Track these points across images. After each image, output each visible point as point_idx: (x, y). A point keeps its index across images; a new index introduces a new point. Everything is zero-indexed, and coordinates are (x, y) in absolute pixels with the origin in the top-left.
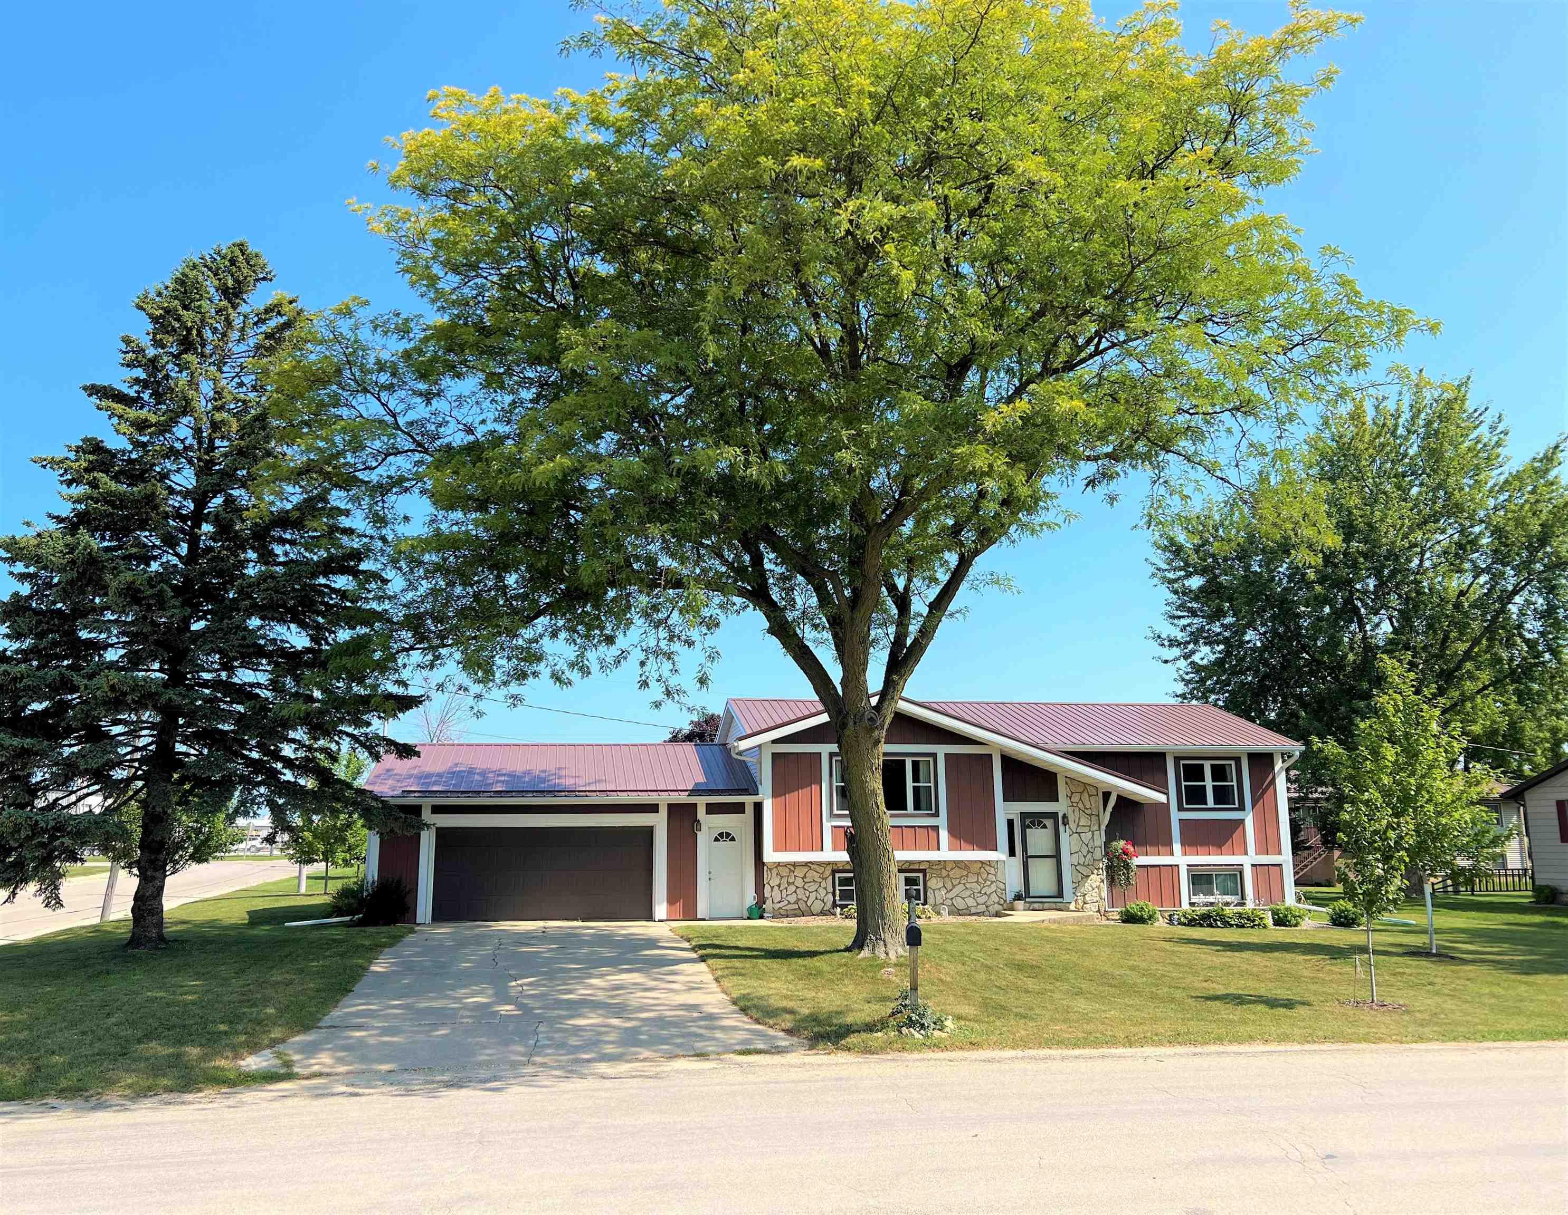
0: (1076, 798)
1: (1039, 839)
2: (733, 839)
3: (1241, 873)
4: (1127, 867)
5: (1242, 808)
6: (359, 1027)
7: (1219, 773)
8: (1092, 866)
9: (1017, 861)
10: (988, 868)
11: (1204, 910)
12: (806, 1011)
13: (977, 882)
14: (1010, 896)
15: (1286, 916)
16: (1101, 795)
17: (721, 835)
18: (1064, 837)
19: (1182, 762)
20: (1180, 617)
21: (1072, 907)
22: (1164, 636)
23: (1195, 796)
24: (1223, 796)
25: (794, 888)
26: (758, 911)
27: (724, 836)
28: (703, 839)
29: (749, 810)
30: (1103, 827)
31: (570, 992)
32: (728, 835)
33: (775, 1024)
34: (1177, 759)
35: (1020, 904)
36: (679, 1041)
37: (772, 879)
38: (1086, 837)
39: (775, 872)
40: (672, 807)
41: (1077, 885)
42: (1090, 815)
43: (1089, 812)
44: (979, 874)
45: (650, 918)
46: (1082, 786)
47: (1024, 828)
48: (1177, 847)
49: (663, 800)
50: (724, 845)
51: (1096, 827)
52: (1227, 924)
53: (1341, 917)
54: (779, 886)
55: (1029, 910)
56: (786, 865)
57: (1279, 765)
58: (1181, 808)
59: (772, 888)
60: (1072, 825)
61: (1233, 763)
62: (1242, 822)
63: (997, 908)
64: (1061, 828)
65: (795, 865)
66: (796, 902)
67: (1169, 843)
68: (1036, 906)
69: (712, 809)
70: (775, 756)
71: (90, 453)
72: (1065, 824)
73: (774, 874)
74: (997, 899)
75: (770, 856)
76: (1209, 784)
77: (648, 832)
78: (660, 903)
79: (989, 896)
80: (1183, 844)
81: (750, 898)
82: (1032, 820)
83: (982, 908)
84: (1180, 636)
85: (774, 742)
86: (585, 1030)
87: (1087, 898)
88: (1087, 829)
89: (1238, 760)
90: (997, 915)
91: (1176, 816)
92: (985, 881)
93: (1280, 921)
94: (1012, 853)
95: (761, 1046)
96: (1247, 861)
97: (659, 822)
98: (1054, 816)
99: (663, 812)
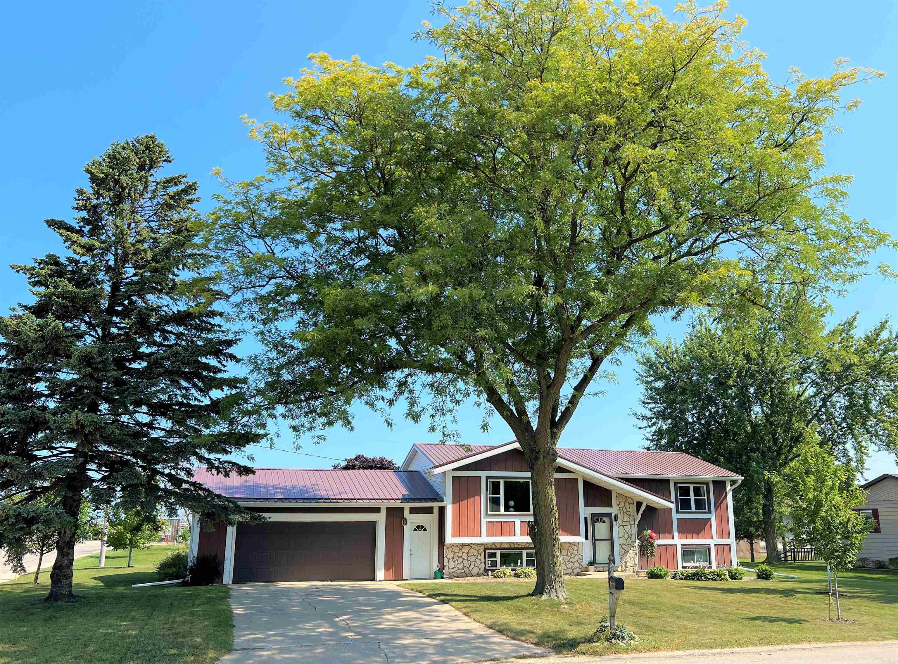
0: (622, 505)
1: (602, 529)
2: (425, 530)
3: (709, 549)
4: (652, 546)
5: (710, 512)
6: (263, 649)
7: (697, 492)
8: (631, 545)
9: (590, 542)
10: (573, 547)
11: (695, 570)
12: (539, 632)
13: (567, 555)
14: (585, 563)
15: (736, 574)
16: (635, 503)
17: (418, 527)
18: (615, 528)
19: (679, 485)
20: (649, 403)
21: (619, 569)
22: (638, 413)
23: (685, 505)
24: (699, 505)
25: (461, 560)
26: (440, 574)
27: (420, 528)
28: (408, 530)
29: (436, 511)
30: (637, 523)
31: (380, 624)
32: (422, 527)
33: (526, 640)
34: (676, 483)
35: (592, 568)
36: (474, 651)
37: (448, 554)
38: (627, 528)
39: (450, 549)
40: (388, 509)
41: (622, 556)
42: (630, 515)
43: (629, 513)
44: (568, 550)
45: (373, 579)
46: (625, 498)
47: (594, 522)
48: (676, 534)
49: (384, 505)
50: (421, 533)
51: (633, 523)
52: (707, 579)
53: (763, 574)
54: (453, 558)
55: (596, 571)
56: (457, 545)
57: (729, 488)
58: (678, 512)
59: (449, 560)
60: (620, 521)
61: (705, 486)
62: (709, 520)
63: (578, 570)
64: (614, 523)
65: (463, 545)
66: (463, 569)
67: (671, 532)
68: (600, 569)
69: (413, 510)
70: (454, 478)
71: (51, 264)
72: (616, 521)
73: (450, 551)
74: (578, 565)
75: (449, 539)
76: (692, 498)
77: (373, 525)
78: (380, 569)
79: (574, 563)
80: (679, 532)
81: (435, 566)
82: (597, 518)
83: (570, 570)
84: (649, 414)
85: (454, 470)
86: (410, 647)
87: (628, 564)
88: (628, 524)
89: (707, 484)
90: (578, 574)
91: (675, 516)
92: (572, 554)
93: (733, 577)
94: (587, 538)
95: (528, 654)
96: (712, 542)
97: (380, 519)
98: (609, 515)
99: (383, 512)
